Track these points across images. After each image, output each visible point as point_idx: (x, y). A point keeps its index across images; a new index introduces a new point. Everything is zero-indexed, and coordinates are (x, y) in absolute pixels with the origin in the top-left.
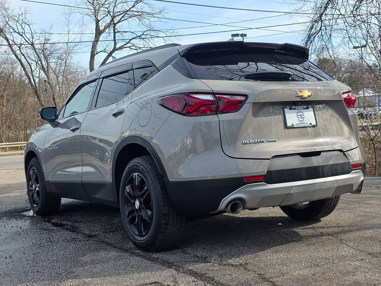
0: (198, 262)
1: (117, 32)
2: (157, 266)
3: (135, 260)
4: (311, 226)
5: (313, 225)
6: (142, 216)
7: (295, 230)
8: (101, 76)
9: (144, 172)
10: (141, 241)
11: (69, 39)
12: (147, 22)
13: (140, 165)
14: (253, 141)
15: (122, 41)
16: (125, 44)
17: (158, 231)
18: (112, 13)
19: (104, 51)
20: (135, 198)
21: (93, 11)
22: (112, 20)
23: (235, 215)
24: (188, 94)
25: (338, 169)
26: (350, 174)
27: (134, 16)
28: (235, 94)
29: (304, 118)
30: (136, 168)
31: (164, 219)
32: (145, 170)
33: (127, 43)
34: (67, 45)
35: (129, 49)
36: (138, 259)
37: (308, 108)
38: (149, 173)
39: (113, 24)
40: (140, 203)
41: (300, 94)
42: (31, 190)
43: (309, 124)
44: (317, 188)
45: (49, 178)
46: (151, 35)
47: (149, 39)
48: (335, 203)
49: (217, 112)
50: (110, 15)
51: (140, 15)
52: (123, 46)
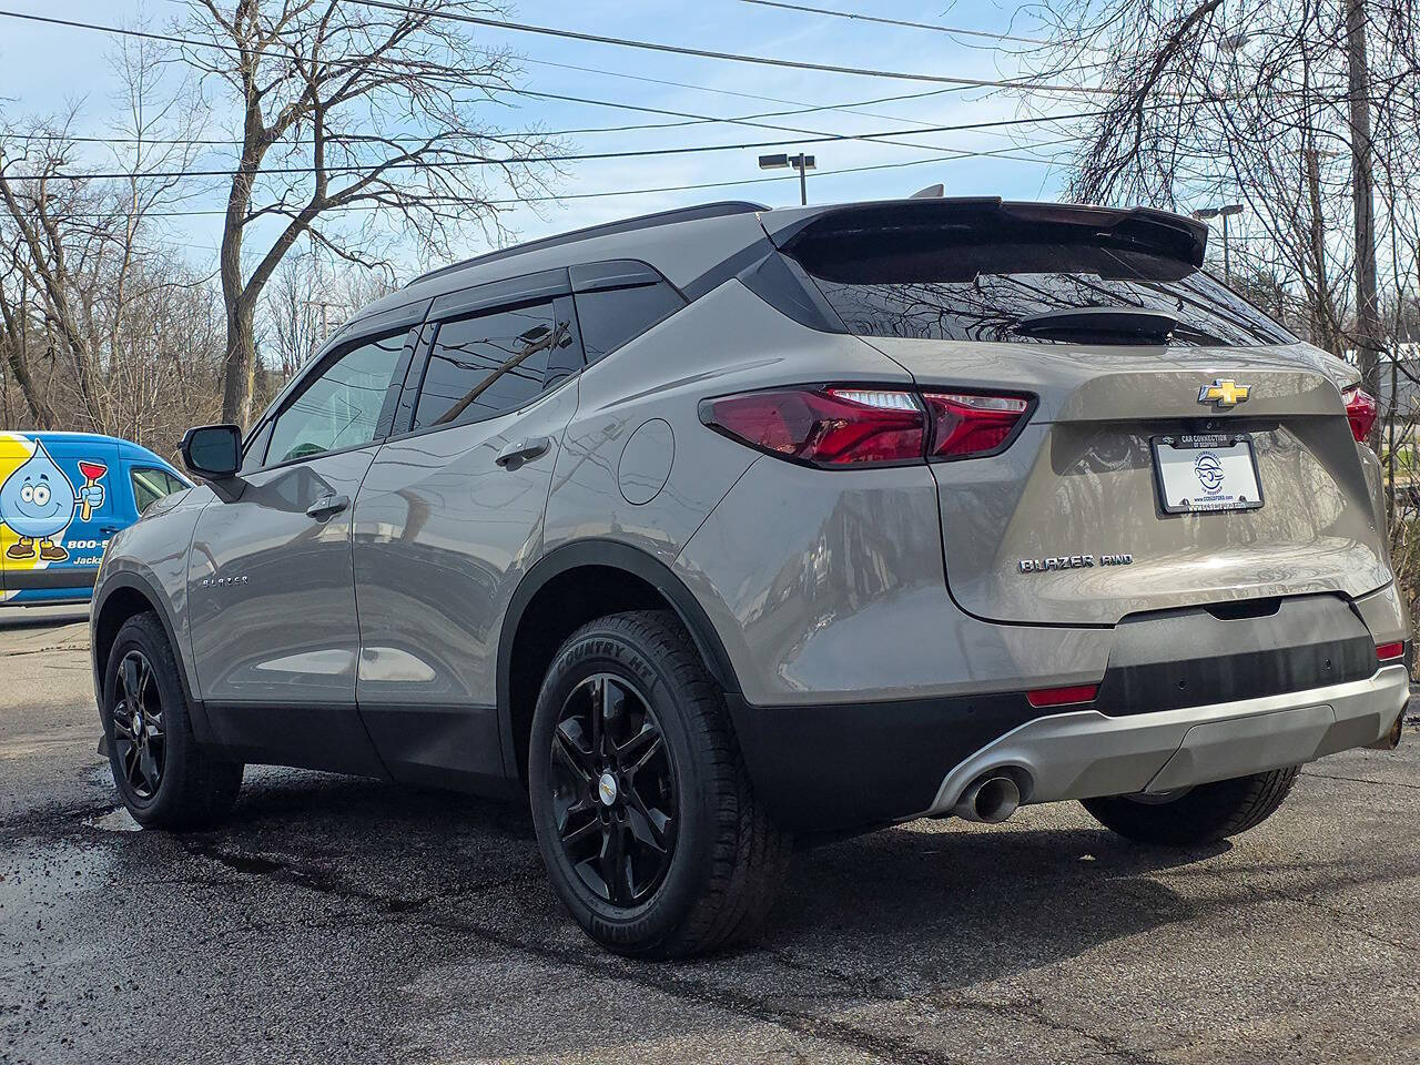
0: (856, 996)
1: (327, 139)
2: (708, 1013)
3: (619, 993)
4: (1203, 864)
5: (1210, 861)
6: (628, 831)
7: (1153, 879)
8: (432, 315)
9: (641, 671)
10: (625, 921)
11: (141, 160)
12: (442, 102)
13: (621, 645)
14: (1056, 560)
15: (344, 172)
16: (360, 185)
17: (695, 886)
18: (307, 67)
19: (277, 208)
20: (597, 766)
21: (237, 54)
22: (311, 91)
23: (994, 828)
24: (826, 390)
25: (1335, 662)
26: (1372, 678)
27: (394, 80)
28: (989, 390)
29: (1220, 478)
30: (607, 656)
31: (721, 843)
32: (646, 664)
33: (367, 181)
34: (133, 184)
35: (375, 203)
36: (624, 987)
37: (1232, 444)
38: (660, 676)
39: (312, 107)
40: (622, 783)
41: (1214, 393)
42: (123, 737)
43: (1236, 500)
44: (1269, 728)
45: (210, 693)
46: (457, 151)
47: (450, 167)
48: (1287, 782)
49: (925, 453)
50: (303, 72)
51: (417, 77)
52: (350, 190)
